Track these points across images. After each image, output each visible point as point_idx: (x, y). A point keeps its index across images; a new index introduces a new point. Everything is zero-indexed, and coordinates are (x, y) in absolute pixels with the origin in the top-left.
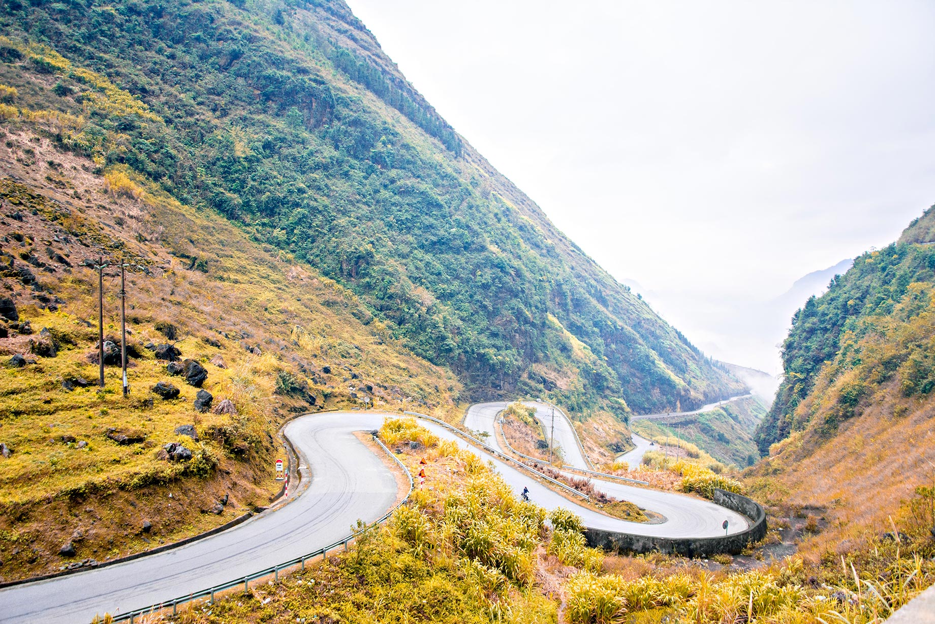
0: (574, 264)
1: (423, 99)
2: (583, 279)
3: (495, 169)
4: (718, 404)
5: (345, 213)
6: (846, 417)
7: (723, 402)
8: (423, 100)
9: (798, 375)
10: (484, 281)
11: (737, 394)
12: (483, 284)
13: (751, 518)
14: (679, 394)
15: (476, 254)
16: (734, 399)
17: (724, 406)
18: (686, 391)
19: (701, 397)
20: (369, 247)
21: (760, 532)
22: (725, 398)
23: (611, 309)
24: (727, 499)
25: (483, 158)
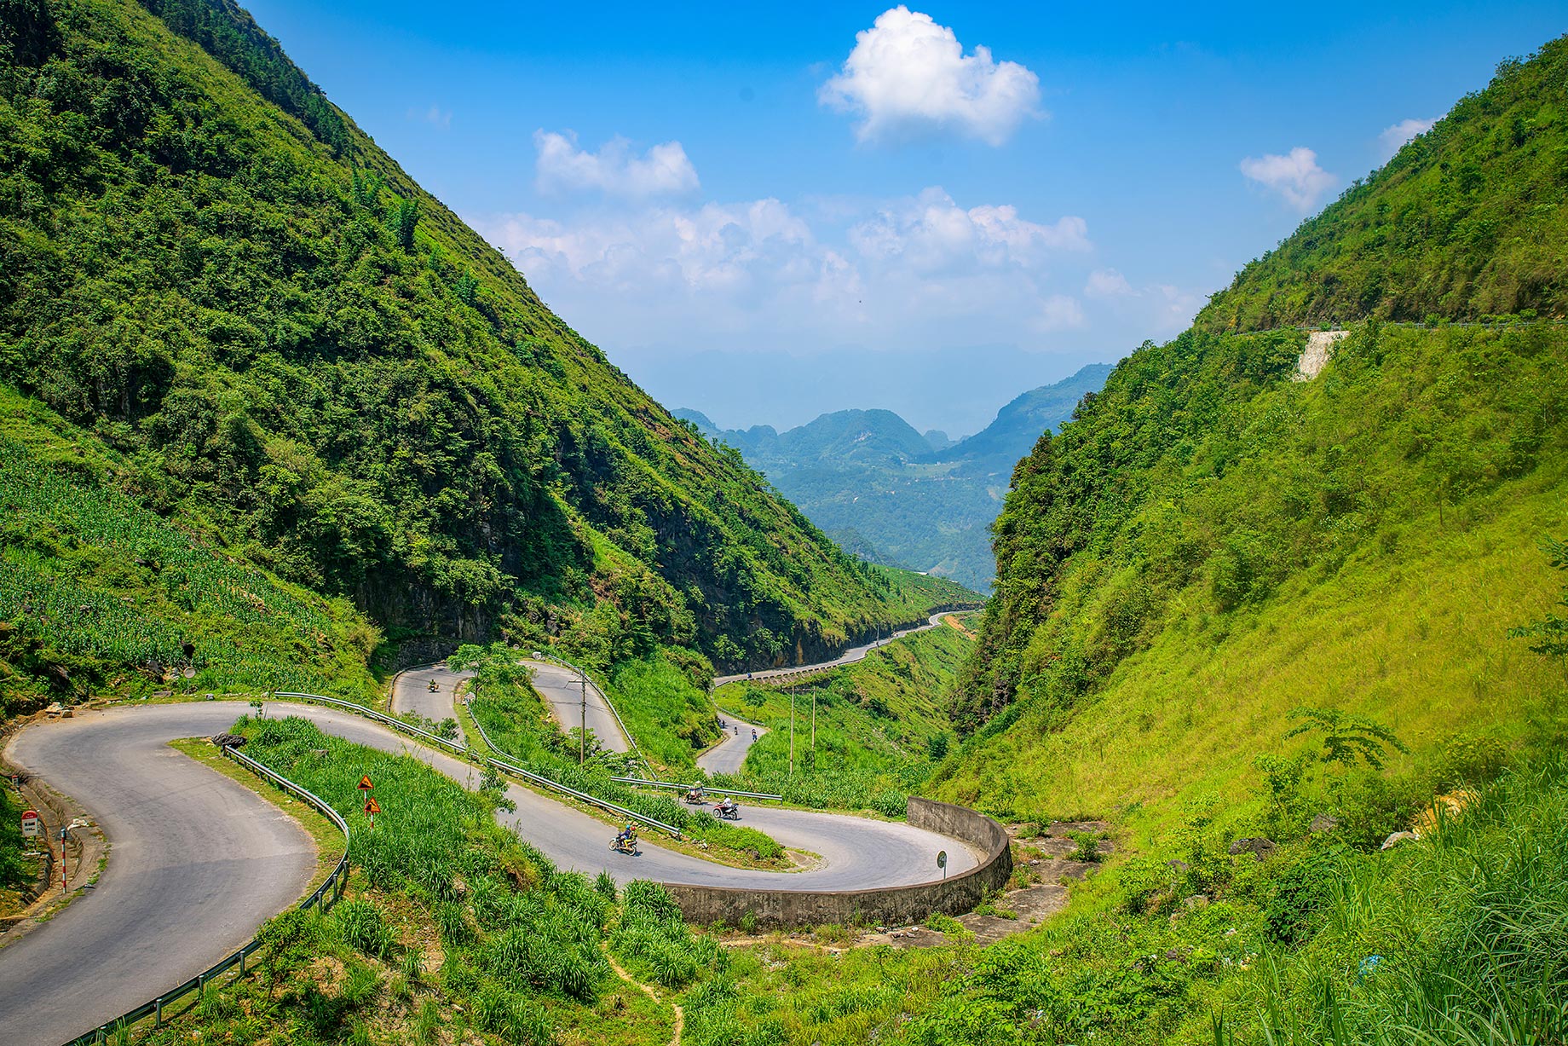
0: (586, 380)
1: (251, 21)
2: (608, 412)
3: (414, 184)
4: (874, 644)
5: (93, 270)
6: (1121, 653)
7: (882, 642)
8: (251, 24)
9: (1026, 582)
10: (413, 417)
11: (905, 626)
12: (414, 423)
13: (981, 845)
14: (800, 630)
15: (393, 363)
16: (902, 634)
17: (885, 649)
18: (813, 624)
19: (842, 635)
20: (158, 346)
21: (1002, 868)
22: (885, 634)
23: (662, 468)
24: (931, 816)
25: (387, 158)
